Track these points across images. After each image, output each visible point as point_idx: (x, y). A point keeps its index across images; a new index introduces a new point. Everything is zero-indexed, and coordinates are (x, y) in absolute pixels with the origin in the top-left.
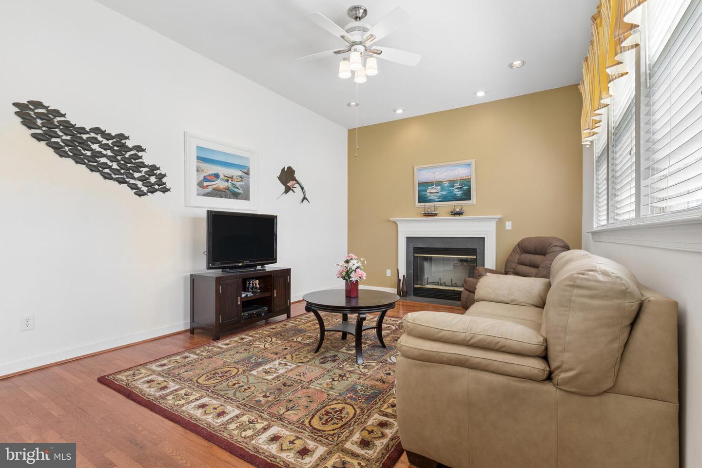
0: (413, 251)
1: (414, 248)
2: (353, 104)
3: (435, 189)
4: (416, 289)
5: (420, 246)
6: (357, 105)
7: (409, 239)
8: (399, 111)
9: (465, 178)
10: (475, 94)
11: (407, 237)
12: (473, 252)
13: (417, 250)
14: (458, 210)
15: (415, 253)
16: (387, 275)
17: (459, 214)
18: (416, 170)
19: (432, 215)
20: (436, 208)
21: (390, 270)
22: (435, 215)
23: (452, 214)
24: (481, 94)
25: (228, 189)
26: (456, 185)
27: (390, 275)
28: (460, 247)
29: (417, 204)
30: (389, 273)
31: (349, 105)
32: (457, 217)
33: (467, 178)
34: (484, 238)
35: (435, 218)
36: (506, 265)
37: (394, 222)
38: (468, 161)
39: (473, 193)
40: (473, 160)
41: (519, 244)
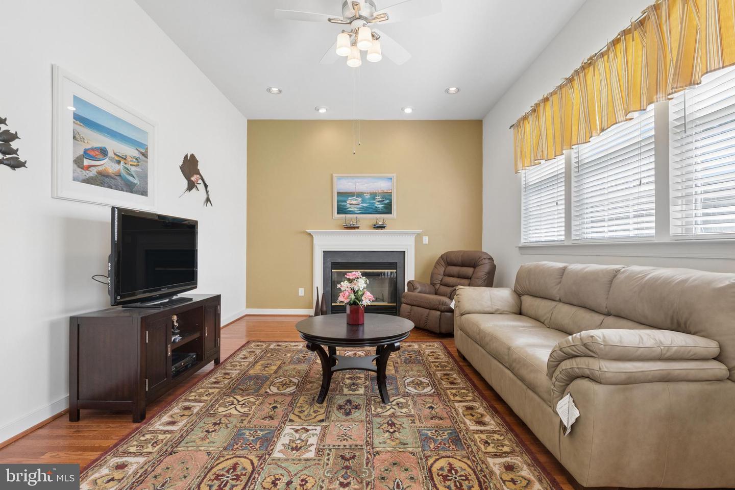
0: (330, 266)
1: (332, 263)
2: (275, 90)
3: (356, 200)
4: (333, 307)
5: (339, 260)
6: (280, 91)
7: (326, 254)
8: (322, 111)
9: (386, 191)
10: (403, 109)
11: (324, 251)
12: (393, 265)
13: (335, 265)
14: (380, 223)
15: (332, 268)
16: (300, 295)
17: (382, 227)
18: (335, 180)
19: (354, 228)
20: (357, 220)
21: (303, 289)
22: (357, 228)
23: (374, 228)
24: (408, 111)
25: (120, 176)
26: (378, 198)
27: (303, 294)
28: (381, 261)
29: (336, 216)
30: (301, 292)
31: (269, 90)
32: (380, 231)
33: (388, 191)
34: (404, 252)
35: (356, 230)
36: (432, 277)
37: (310, 234)
38: (389, 175)
39: (394, 207)
40: (394, 175)
41: (442, 257)
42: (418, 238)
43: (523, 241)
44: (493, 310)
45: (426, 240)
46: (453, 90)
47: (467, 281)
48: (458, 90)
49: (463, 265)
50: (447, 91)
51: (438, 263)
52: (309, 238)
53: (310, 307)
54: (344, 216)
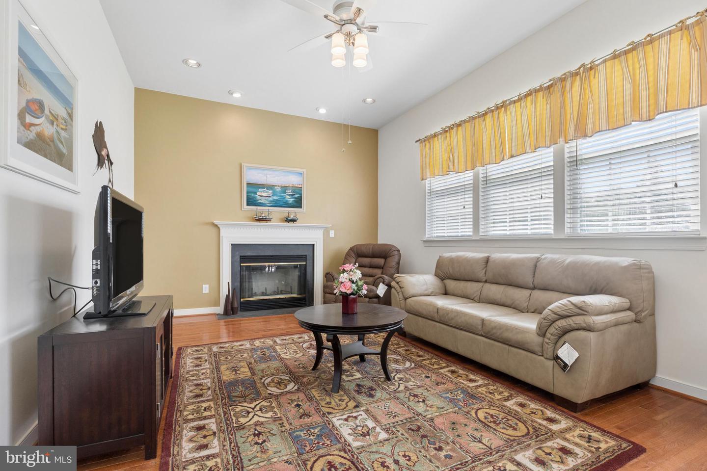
0: (239, 259)
1: (241, 256)
2: (192, 62)
3: (267, 192)
4: (242, 303)
5: (249, 254)
6: (199, 65)
7: (235, 247)
8: (237, 95)
9: (296, 186)
10: (317, 109)
11: (232, 244)
12: (303, 258)
13: (244, 259)
14: (292, 217)
15: (241, 262)
16: (204, 292)
17: (294, 221)
18: (244, 170)
19: (267, 221)
20: (269, 213)
21: (207, 286)
22: (270, 220)
23: (286, 221)
24: (322, 111)
25: (53, 141)
26: (288, 191)
27: (207, 292)
28: (292, 254)
29: (245, 207)
30: (206, 289)
31: (185, 61)
32: (291, 224)
33: (299, 186)
34: (313, 245)
35: (269, 223)
37: (216, 226)
38: (300, 170)
39: (304, 202)
40: (305, 170)
41: (352, 249)
42: (326, 231)
43: (427, 236)
44: (429, 293)
45: (332, 234)
46: (369, 100)
47: (379, 270)
48: (374, 101)
49: (373, 256)
50: (364, 101)
51: (348, 255)
52: (213, 230)
53: (216, 304)
54: (255, 207)
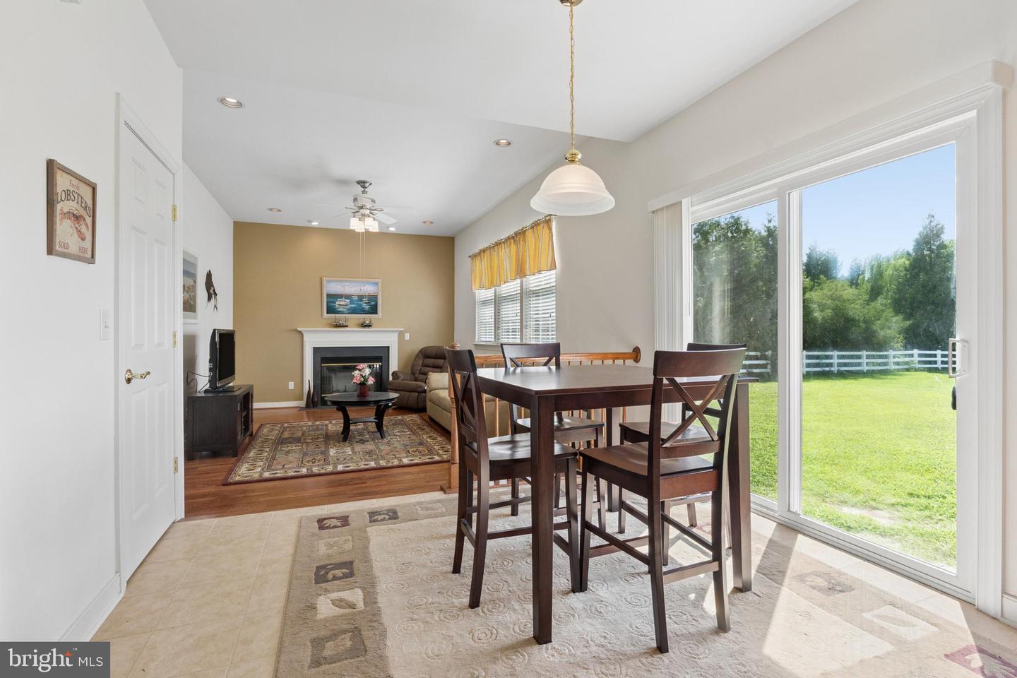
0: (320, 360)
1: (322, 358)
2: (275, 208)
4: (321, 399)
5: (329, 356)
6: (280, 210)
7: (316, 350)
8: (315, 223)
10: (388, 227)
11: (314, 348)
12: (379, 359)
13: (325, 360)
14: (367, 322)
15: (322, 363)
16: (290, 388)
17: (369, 326)
18: (325, 283)
19: (344, 327)
20: (346, 320)
21: (293, 383)
22: (347, 326)
23: (362, 327)
24: (392, 229)
27: (293, 388)
28: (368, 355)
29: (325, 314)
30: (291, 385)
32: (367, 329)
34: (388, 347)
35: (346, 329)
36: (412, 370)
37: (300, 332)
38: (376, 280)
39: (380, 308)
40: (380, 280)
41: (421, 351)
42: (401, 334)
43: (477, 341)
45: (407, 337)
47: (439, 370)
48: (432, 222)
49: (435, 357)
50: (424, 221)
51: (417, 356)
52: (298, 336)
53: (300, 399)
54: (334, 315)
